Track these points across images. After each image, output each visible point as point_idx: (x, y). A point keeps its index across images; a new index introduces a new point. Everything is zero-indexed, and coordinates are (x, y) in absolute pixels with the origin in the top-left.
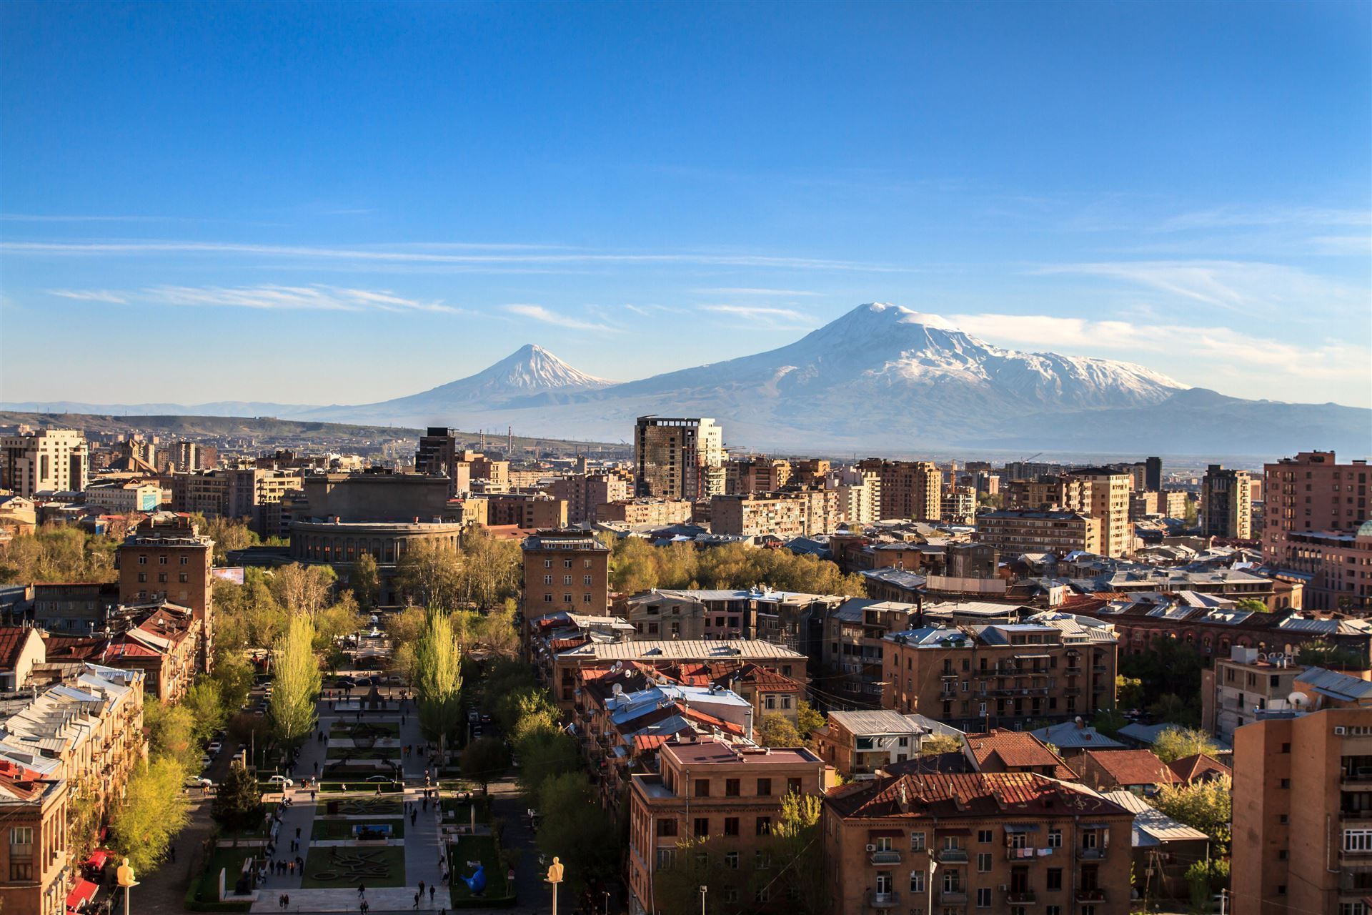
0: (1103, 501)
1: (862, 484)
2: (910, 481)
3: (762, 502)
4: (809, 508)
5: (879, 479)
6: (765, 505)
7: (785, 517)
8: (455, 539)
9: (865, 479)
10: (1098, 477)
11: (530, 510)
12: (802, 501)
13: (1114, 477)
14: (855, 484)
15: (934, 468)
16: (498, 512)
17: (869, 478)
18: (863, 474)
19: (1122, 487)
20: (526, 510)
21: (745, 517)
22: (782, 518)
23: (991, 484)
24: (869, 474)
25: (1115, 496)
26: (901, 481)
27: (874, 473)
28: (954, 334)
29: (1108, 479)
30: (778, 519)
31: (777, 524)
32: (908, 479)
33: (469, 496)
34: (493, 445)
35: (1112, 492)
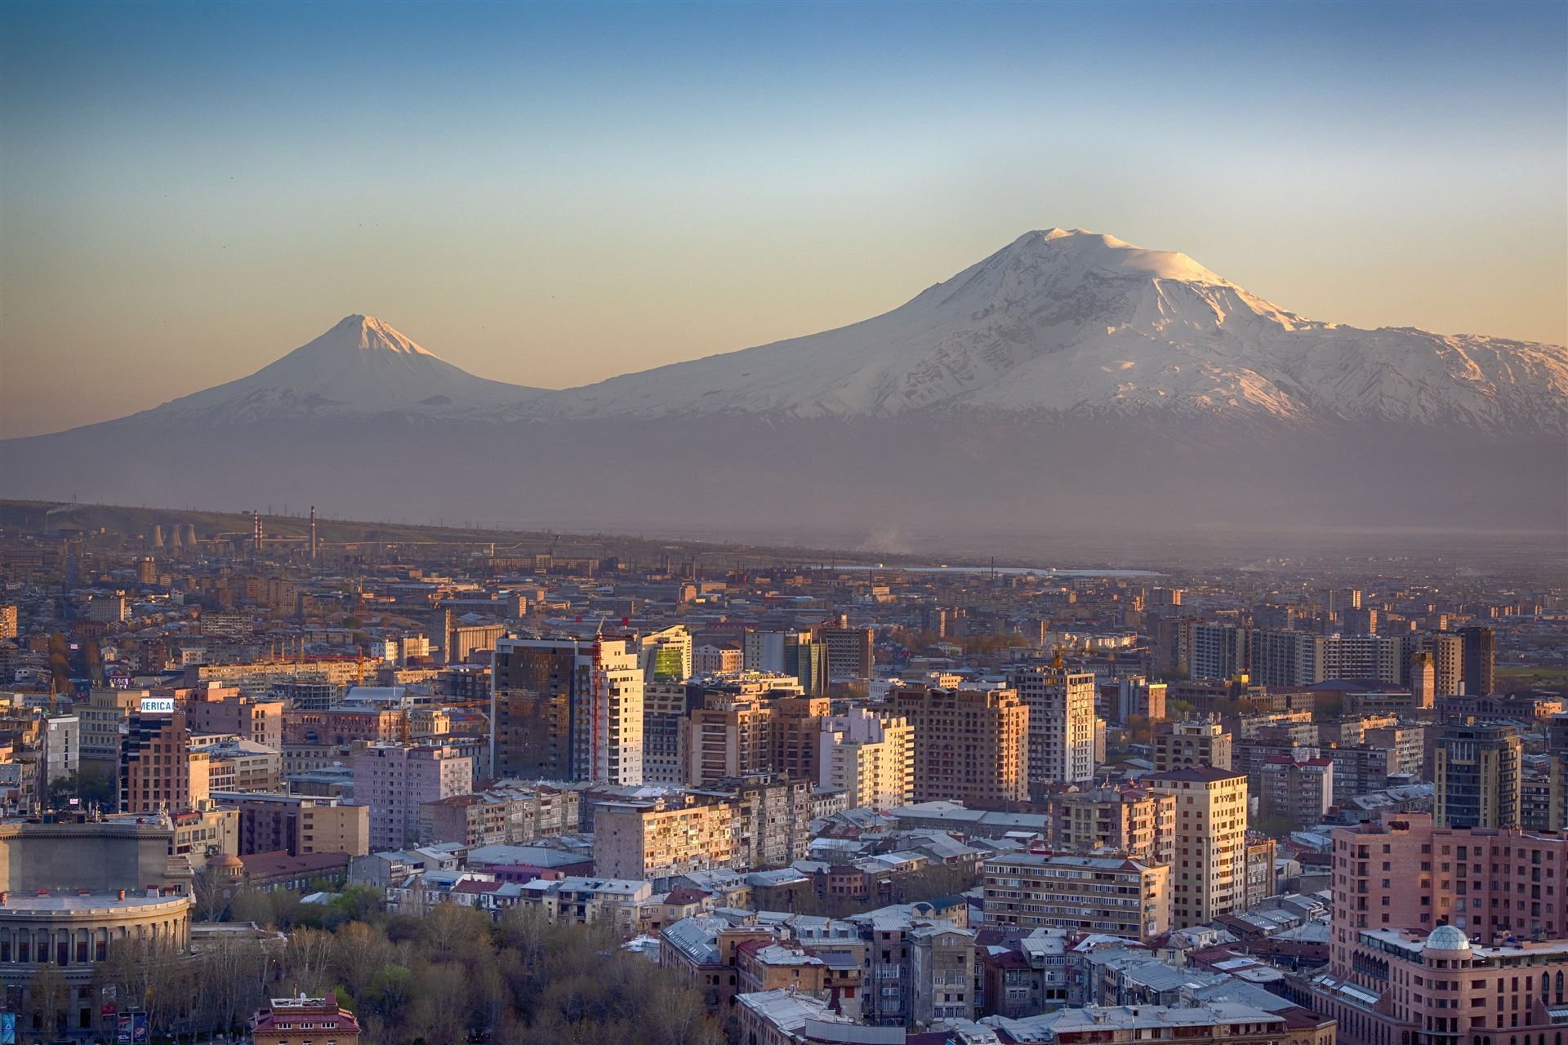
0: (1200, 821)
1: (881, 740)
2: (975, 724)
3: (678, 813)
4: (761, 813)
5: (912, 728)
6: (684, 817)
7: (716, 834)
8: (180, 922)
9: (887, 732)
10: (1192, 784)
11: (309, 822)
12: (745, 805)
13: (1218, 783)
14: (870, 741)
15: (1016, 700)
16: (256, 825)
17: (893, 730)
18: (884, 721)
19: (1233, 798)
20: (303, 821)
21: (648, 838)
22: (711, 835)
23: (1151, 702)
24: (894, 721)
25: (1220, 813)
26: (960, 724)
27: (903, 720)
28: (1213, 289)
29: (1207, 788)
30: (705, 838)
31: (702, 846)
32: (971, 720)
33: (208, 806)
34: (279, 539)
35: (1214, 807)
